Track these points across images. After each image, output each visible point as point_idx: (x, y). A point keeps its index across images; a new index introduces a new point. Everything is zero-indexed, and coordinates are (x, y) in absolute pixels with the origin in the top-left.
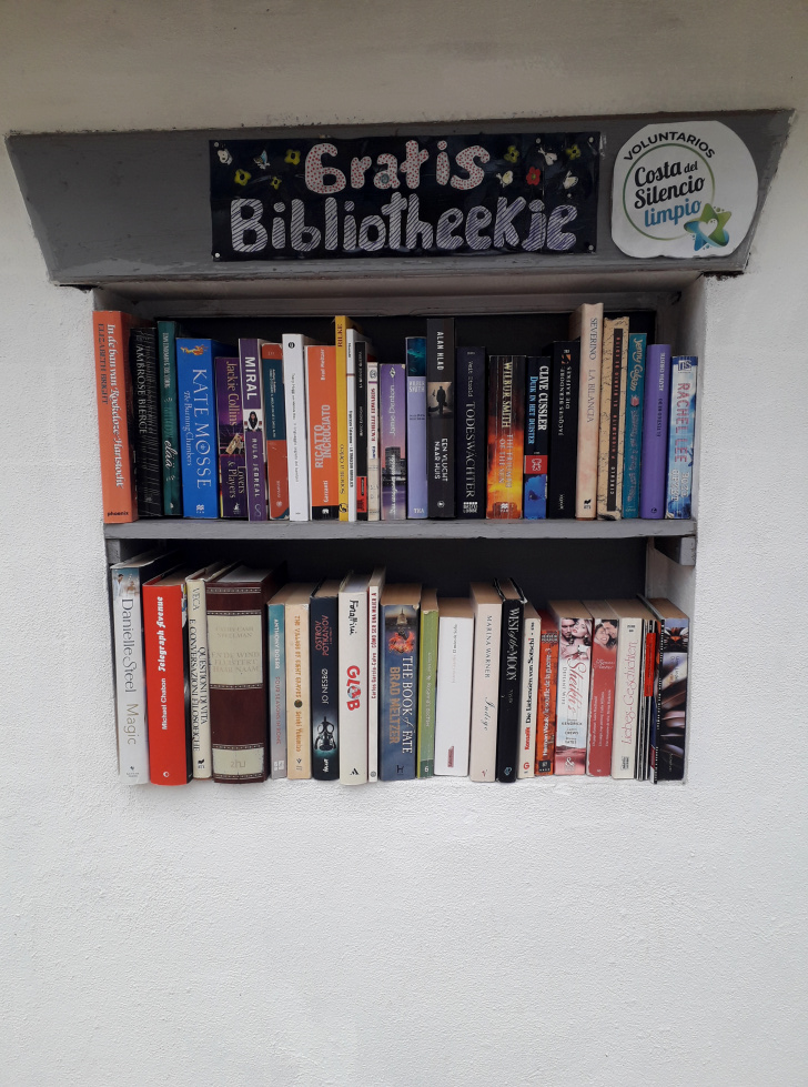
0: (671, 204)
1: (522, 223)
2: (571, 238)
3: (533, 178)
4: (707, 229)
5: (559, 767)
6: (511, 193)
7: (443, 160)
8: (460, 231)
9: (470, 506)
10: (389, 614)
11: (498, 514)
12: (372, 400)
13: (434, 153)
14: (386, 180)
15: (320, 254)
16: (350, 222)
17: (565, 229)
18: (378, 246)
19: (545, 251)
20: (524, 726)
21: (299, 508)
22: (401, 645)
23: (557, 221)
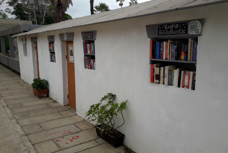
0: (194, 29)
1: (181, 31)
2: (185, 33)
3: (182, 27)
4: (197, 31)
5: (185, 87)
6: (180, 28)
7: (175, 26)
8: (176, 32)
9: (179, 59)
10: (169, 69)
11: (182, 60)
12: (171, 48)
13: (174, 25)
14: (171, 28)
15: (165, 35)
16: (168, 32)
17: (184, 32)
18: (170, 34)
19: (183, 34)
20: (181, 82)
21: (164, 58)
22: (170, 72)
23: (184, 31)
